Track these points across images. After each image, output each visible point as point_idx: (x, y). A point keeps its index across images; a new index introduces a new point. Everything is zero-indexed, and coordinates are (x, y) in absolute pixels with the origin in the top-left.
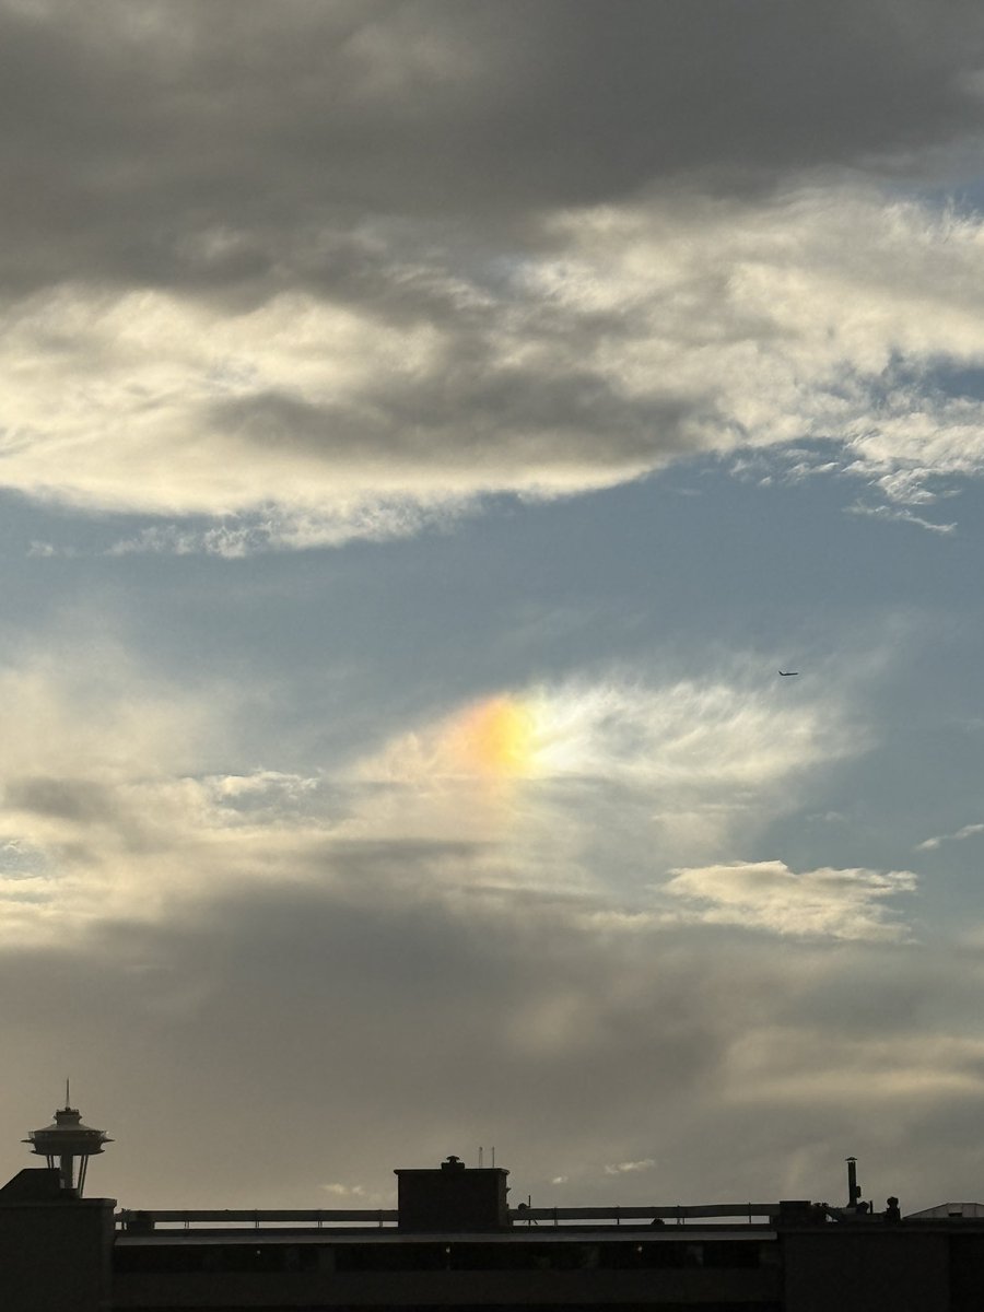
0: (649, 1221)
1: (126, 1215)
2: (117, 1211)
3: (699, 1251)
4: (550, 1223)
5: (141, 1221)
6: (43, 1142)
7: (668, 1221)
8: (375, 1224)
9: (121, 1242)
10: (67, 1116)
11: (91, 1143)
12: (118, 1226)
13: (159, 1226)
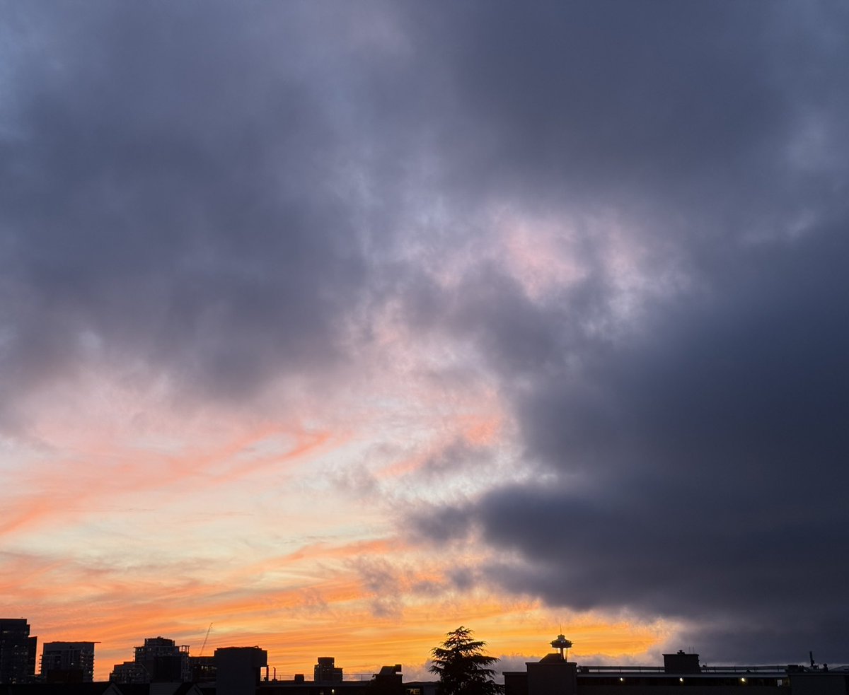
0: (745, 671)
1: (580, 667)
2: (577, 666)
3: (762, 681)
4: (713, 671)
5: (585, 669)
6: (555, 644)
7: (751, 671)
8: (658, 671)
9: (579, 676)
10: (562, 637)
11: (568, 644)
12: (578, 671)
13: (590, 671)
